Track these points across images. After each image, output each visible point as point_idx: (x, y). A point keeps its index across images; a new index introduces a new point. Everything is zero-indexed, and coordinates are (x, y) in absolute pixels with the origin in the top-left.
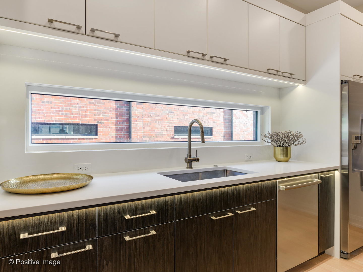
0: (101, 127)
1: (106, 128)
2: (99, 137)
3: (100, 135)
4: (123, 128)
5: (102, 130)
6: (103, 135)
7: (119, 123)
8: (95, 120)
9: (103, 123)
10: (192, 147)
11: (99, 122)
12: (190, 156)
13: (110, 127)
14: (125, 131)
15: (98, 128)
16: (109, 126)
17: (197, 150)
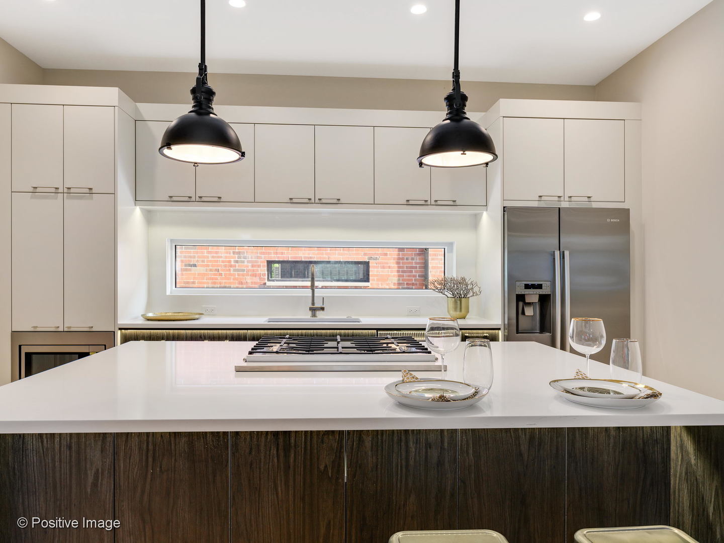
0: (374, 267)
1: (383, 267)
2: (371, 284)
3: (374, 280)
4: (412, 267)
5: (377, 271)
6: (378, 280)
7: (407, 259)
8: (365, 254)
9: (378, 259)
10: (315, 295)
11: (370, 258)
12: (313, 304)
13: (389, 267)
14: (417, 274)
15: (370, 269)
16: (387, 264)
17: (323, 298)
